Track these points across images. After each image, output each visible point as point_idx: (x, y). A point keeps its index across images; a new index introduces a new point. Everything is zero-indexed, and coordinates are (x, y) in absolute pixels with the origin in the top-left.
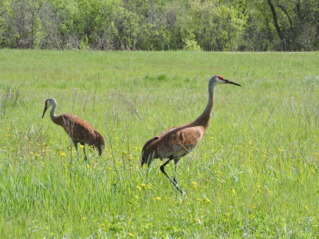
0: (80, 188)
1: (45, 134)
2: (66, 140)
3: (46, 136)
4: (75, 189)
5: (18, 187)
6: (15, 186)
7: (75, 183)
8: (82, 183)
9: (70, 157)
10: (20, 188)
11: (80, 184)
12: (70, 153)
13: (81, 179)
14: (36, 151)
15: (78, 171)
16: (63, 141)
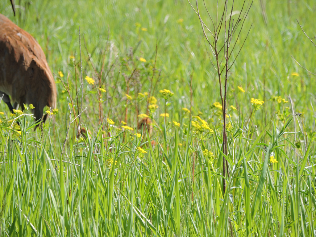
0: (252, 223)
1: (147, 65)
2: (207, 83)
3: (152, 72)
4: (236, 227)
5: (72, 222)
6: (62, 218)
7: (237, 209)
8: (256, 209)
9: (220, 132)
10: (77, 224)
11: (250, 211)
12: (222, 123)
13: (254, 196)
14: (120, 116)
15: (245, 174)
16: (199, 87)
